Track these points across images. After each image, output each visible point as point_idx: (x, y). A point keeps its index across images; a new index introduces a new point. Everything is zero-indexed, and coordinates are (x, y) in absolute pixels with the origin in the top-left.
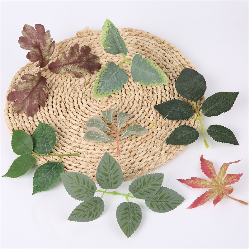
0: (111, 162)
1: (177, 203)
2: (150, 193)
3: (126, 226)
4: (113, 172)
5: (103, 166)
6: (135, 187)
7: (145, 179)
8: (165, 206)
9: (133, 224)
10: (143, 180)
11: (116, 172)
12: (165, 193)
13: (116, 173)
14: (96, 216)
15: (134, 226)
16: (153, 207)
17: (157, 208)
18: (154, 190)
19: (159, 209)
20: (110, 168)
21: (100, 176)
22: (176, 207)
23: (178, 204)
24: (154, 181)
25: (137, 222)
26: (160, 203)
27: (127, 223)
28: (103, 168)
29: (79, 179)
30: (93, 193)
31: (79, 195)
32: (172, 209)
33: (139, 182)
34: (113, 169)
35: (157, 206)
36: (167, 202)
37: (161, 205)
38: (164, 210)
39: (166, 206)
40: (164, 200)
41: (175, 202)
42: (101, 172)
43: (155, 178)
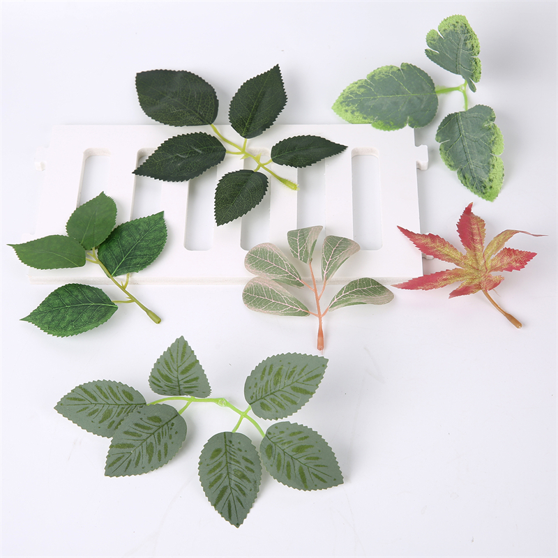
0: (227, 505)
1: (71, 399)
2: (136, 425)
3: (186, 364)
4: (221, 481)
5: (244, 494)
6: (170, 437)
7: (150, 460)
8: (97, 394)
9: (170, 369)
10: (153, 458)
11: (216, 481)
12: (100, 422)
13: (214, 478)
14: (265, 369)
15: (167, 364)
16: (124, 392)
17: (116, 391)
18: (126, 433)
19: (110, 388)
20: (229, 491)
21: (252, 471)
22: (73, 391)
23: (68, 398)
24: (127, 456)
25: (159, 370)
26: (110, 401)
27: (183, 373)
28: (246, 491)
29: (299, 477)
30: (270, 436)
31: (302, 439)
32: (80, 387)
33: (163, 451)
34: (221, 487)
35: (115, 395)
36: (93, 401)
37: (107, 398)
38: (98, 385)
39: (95, 395)
40: (100, 407)
41: (77, 402)
42: (249, 481)
43: (126, 463)
